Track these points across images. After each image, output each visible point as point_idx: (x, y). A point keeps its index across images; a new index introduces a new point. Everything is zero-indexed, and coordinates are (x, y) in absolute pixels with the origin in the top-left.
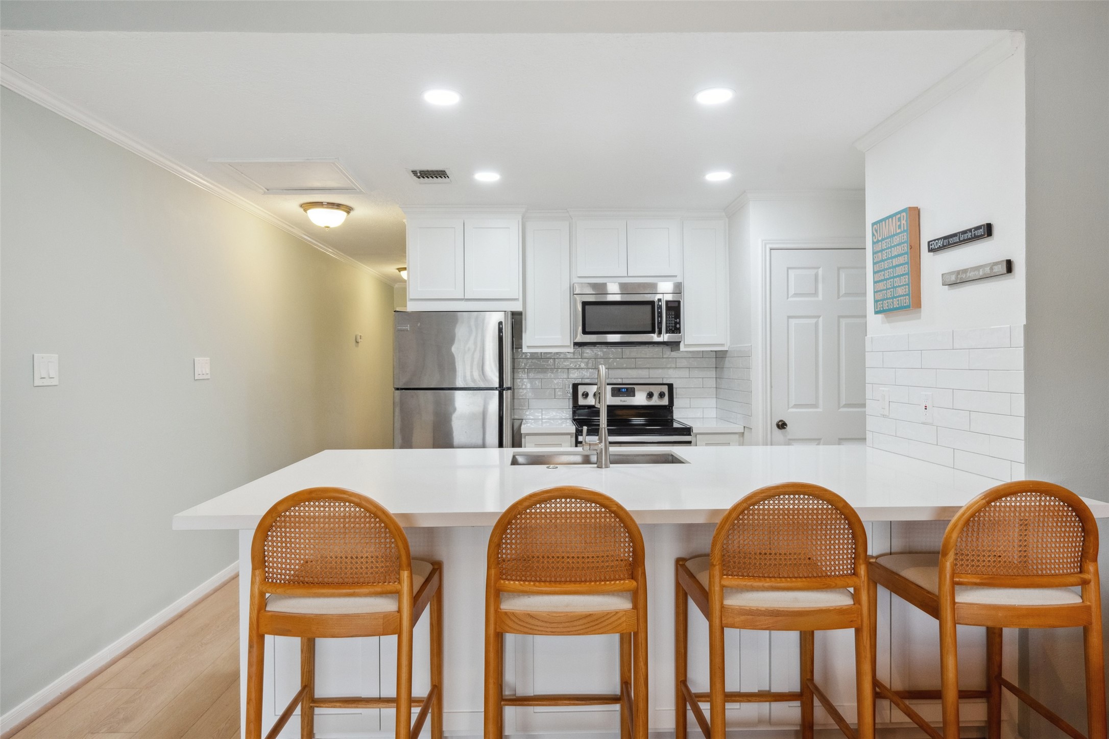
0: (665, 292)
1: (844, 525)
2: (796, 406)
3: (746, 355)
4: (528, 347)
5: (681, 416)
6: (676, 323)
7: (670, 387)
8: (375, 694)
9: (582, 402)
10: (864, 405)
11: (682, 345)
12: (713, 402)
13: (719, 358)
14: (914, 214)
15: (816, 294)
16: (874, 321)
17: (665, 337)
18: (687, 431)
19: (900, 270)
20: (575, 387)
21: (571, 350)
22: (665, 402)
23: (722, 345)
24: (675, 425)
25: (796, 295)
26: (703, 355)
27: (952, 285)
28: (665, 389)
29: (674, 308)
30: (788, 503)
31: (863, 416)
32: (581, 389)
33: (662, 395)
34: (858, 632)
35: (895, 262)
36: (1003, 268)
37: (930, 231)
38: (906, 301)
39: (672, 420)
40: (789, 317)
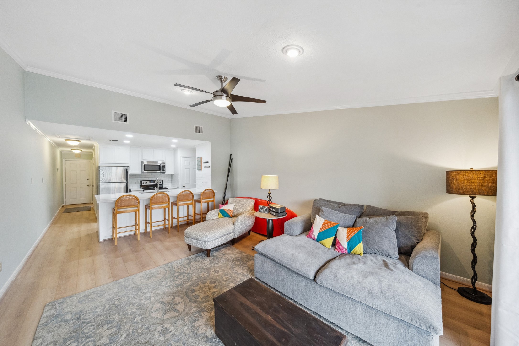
0: (160, 163)
1: (192, 195)
2: (186, 183)
3: (178, 175)
4: (131, 173)
5: (164, 186)
6: (164, 169)
7: (162, 181)
8: (126, 226)
9: (143, 184)
10: (196, 183)
11: (165, 173)
12: (171, 183)
13: (172, 175)
14: (201, 158)
15: (189, 165)
16: (197, 171)
17: (162, 171)
18: (167, 189)
19: (200, 165)
20: (141, 181)
21: (141, 174)
22: (161, 183)
23: (173, 173)
24: (163, 188)
25: (186, 165)
26: (169, 175)
27: (205, 168)
28: (161, 181)
29: (164, 166)
30: (186, 193)
31: (196, 184)
32: (142, 182)
33: (160, 182)
34: (193, 205)
35: (199, 164)
36: (209, 167)
37: (203, 161)
38: (200, 169)
39: (163, 187)
40: (185, 169)
